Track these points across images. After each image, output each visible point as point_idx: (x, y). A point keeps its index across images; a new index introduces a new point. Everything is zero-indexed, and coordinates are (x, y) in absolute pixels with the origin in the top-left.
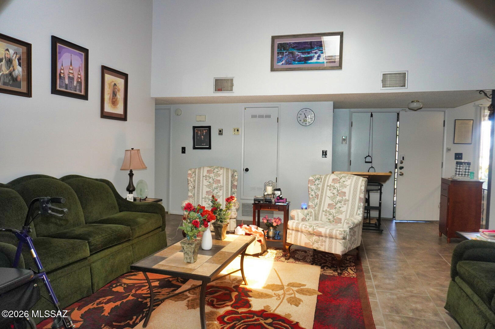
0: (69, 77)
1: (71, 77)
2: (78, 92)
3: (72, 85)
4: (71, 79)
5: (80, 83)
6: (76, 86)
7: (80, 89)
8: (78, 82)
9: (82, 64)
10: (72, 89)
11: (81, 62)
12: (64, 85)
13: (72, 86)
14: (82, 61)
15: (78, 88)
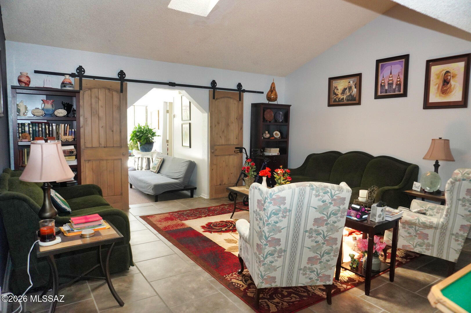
0: (389, 84)
1: (390, 83)
2: (396, 93)
3: (391, 88)
4: (390, 85)
5: (399, 85)
6: (395, 88)
7: (400, 89)
8: (397, 85)
9: (401, 69)
10: (391, 91)
11: (401, 68)
12: (384, 91)
13: (391, 90)
14: (402, 66)
15: (397, 89)
